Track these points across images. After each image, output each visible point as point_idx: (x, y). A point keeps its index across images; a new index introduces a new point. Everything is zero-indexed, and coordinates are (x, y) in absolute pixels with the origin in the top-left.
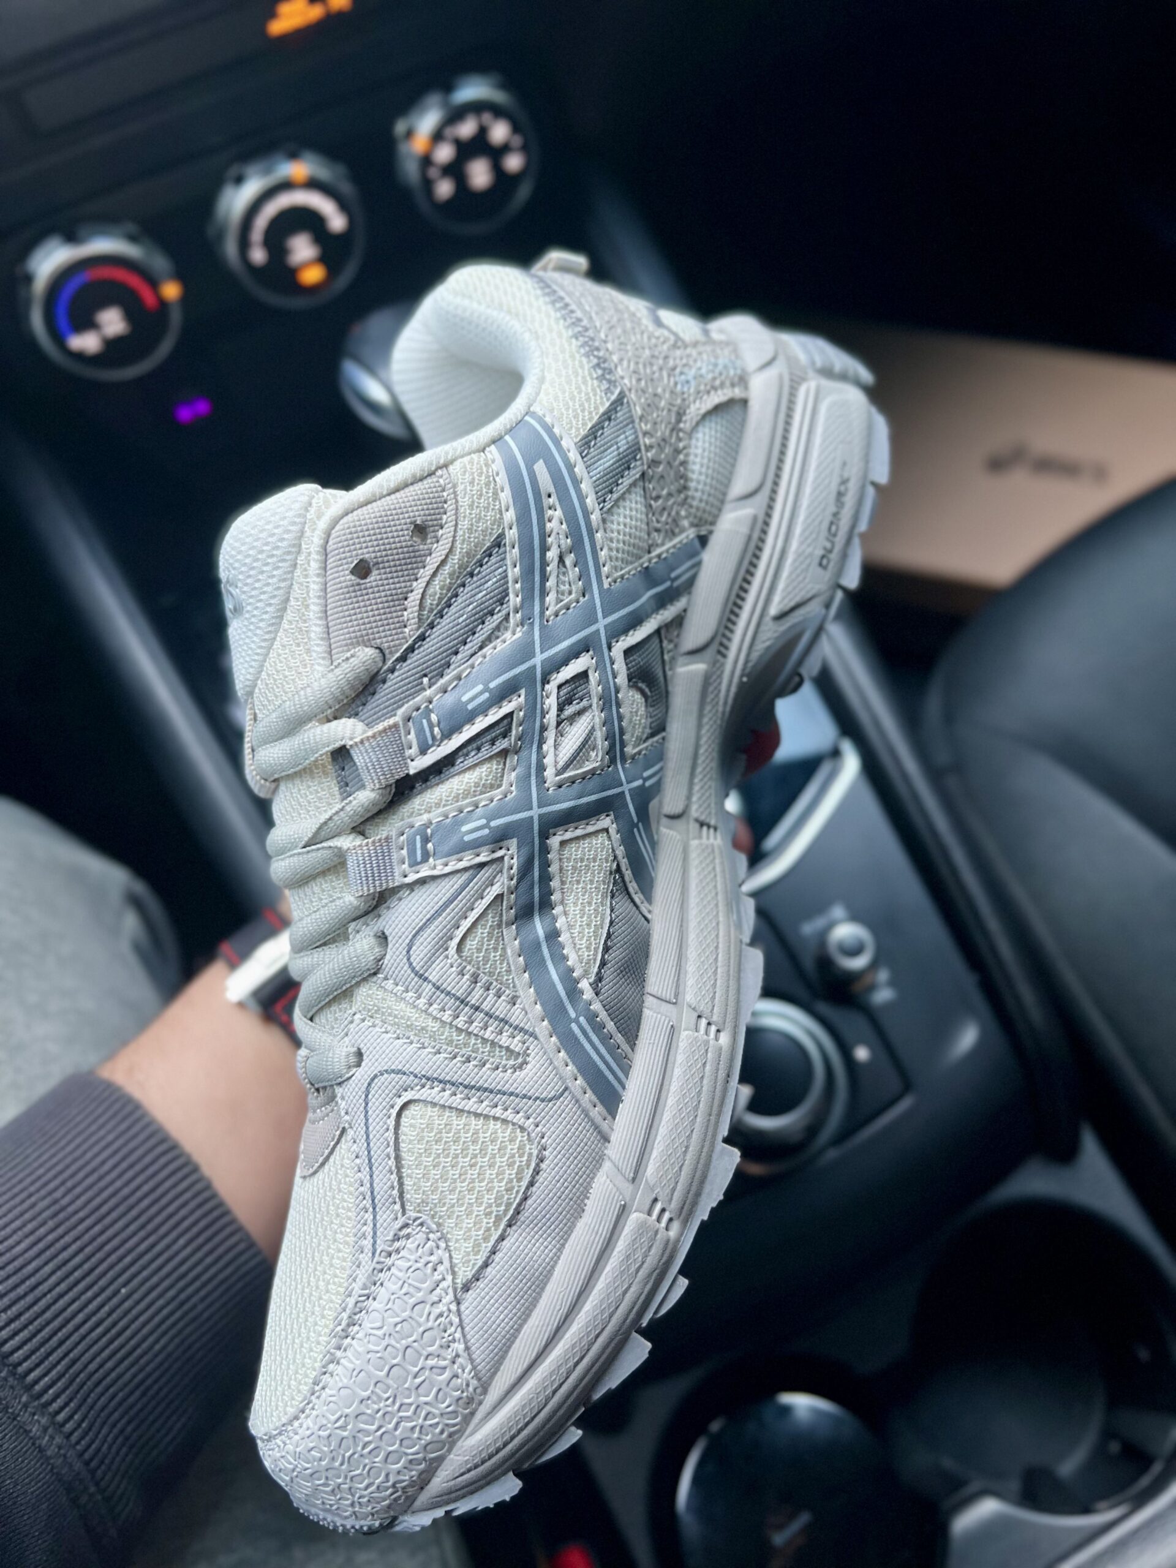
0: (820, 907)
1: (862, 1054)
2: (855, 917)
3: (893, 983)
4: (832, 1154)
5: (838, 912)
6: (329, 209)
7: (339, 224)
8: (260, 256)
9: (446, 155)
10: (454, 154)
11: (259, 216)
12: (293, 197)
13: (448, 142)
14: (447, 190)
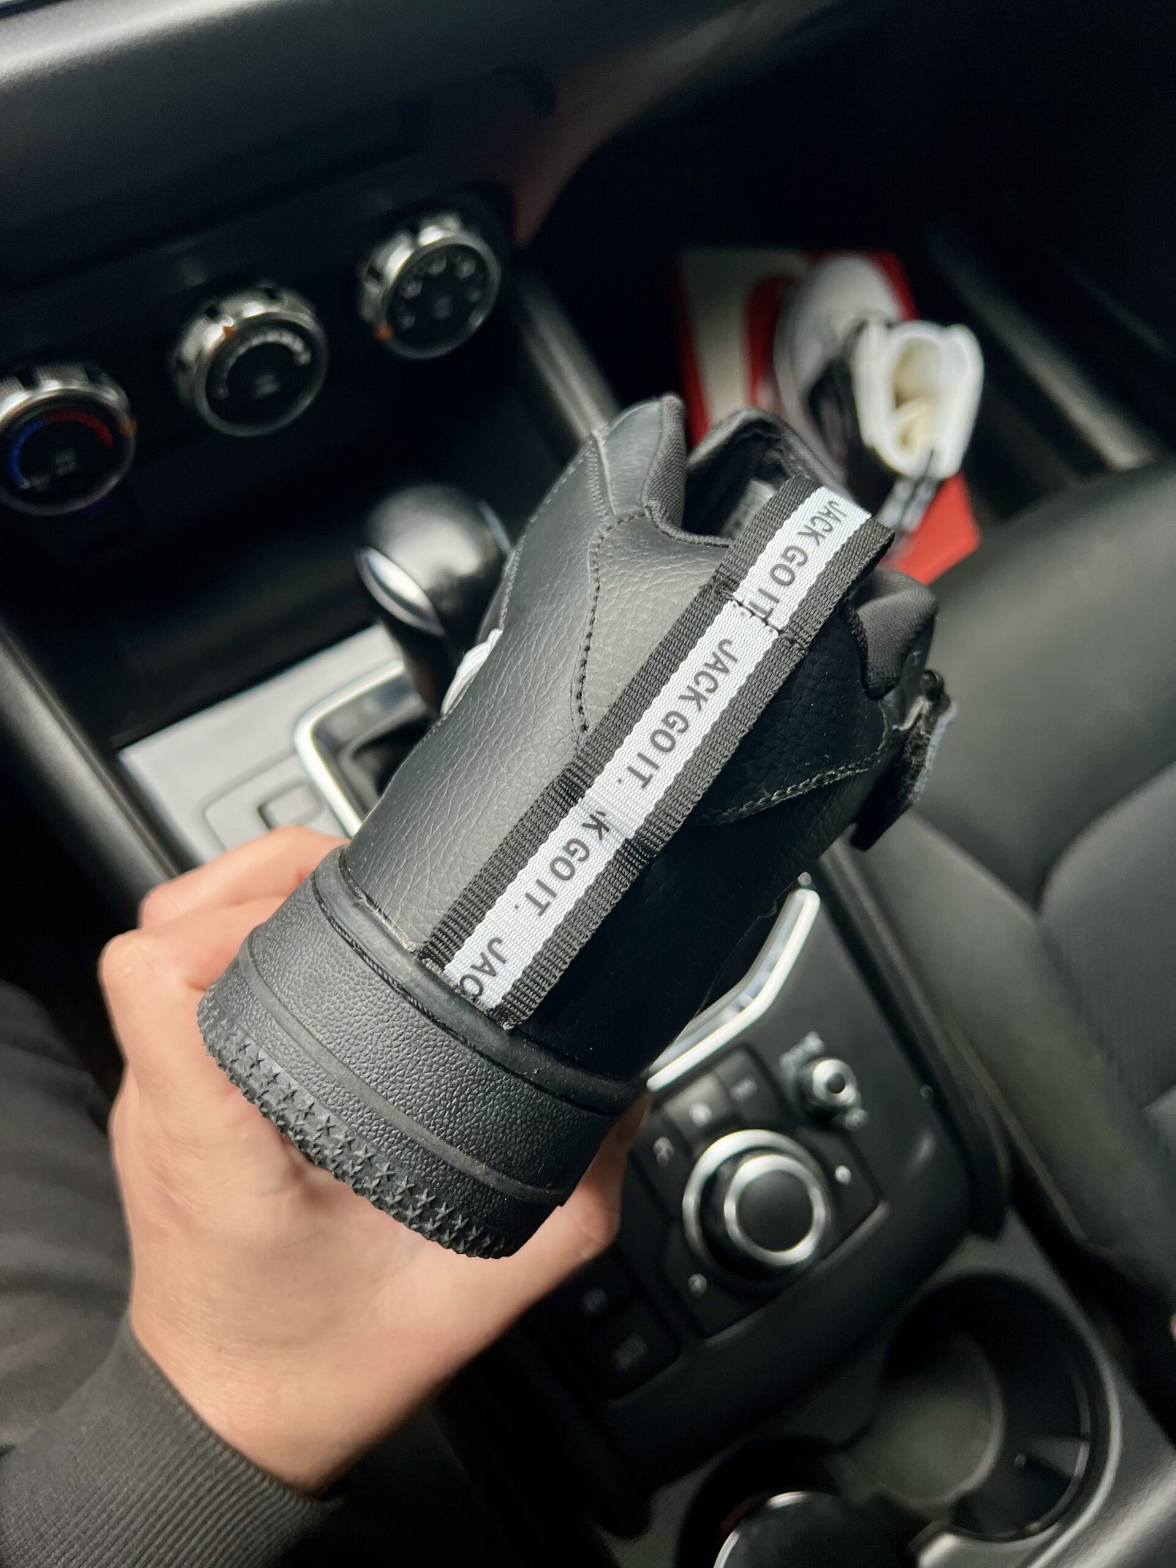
0: (796, 1040)
1: (842, 1173)
2: (830, 1050)
3: (863, 1103)
5: (813, 1043)
6: (297, 345)
7: (304, 358)
8: (222, 392)
9: (412, 290)
10: (419, 289)
11: (229, 355)
12: (265, 334)
13: (416, 278)
14: (408, 321)
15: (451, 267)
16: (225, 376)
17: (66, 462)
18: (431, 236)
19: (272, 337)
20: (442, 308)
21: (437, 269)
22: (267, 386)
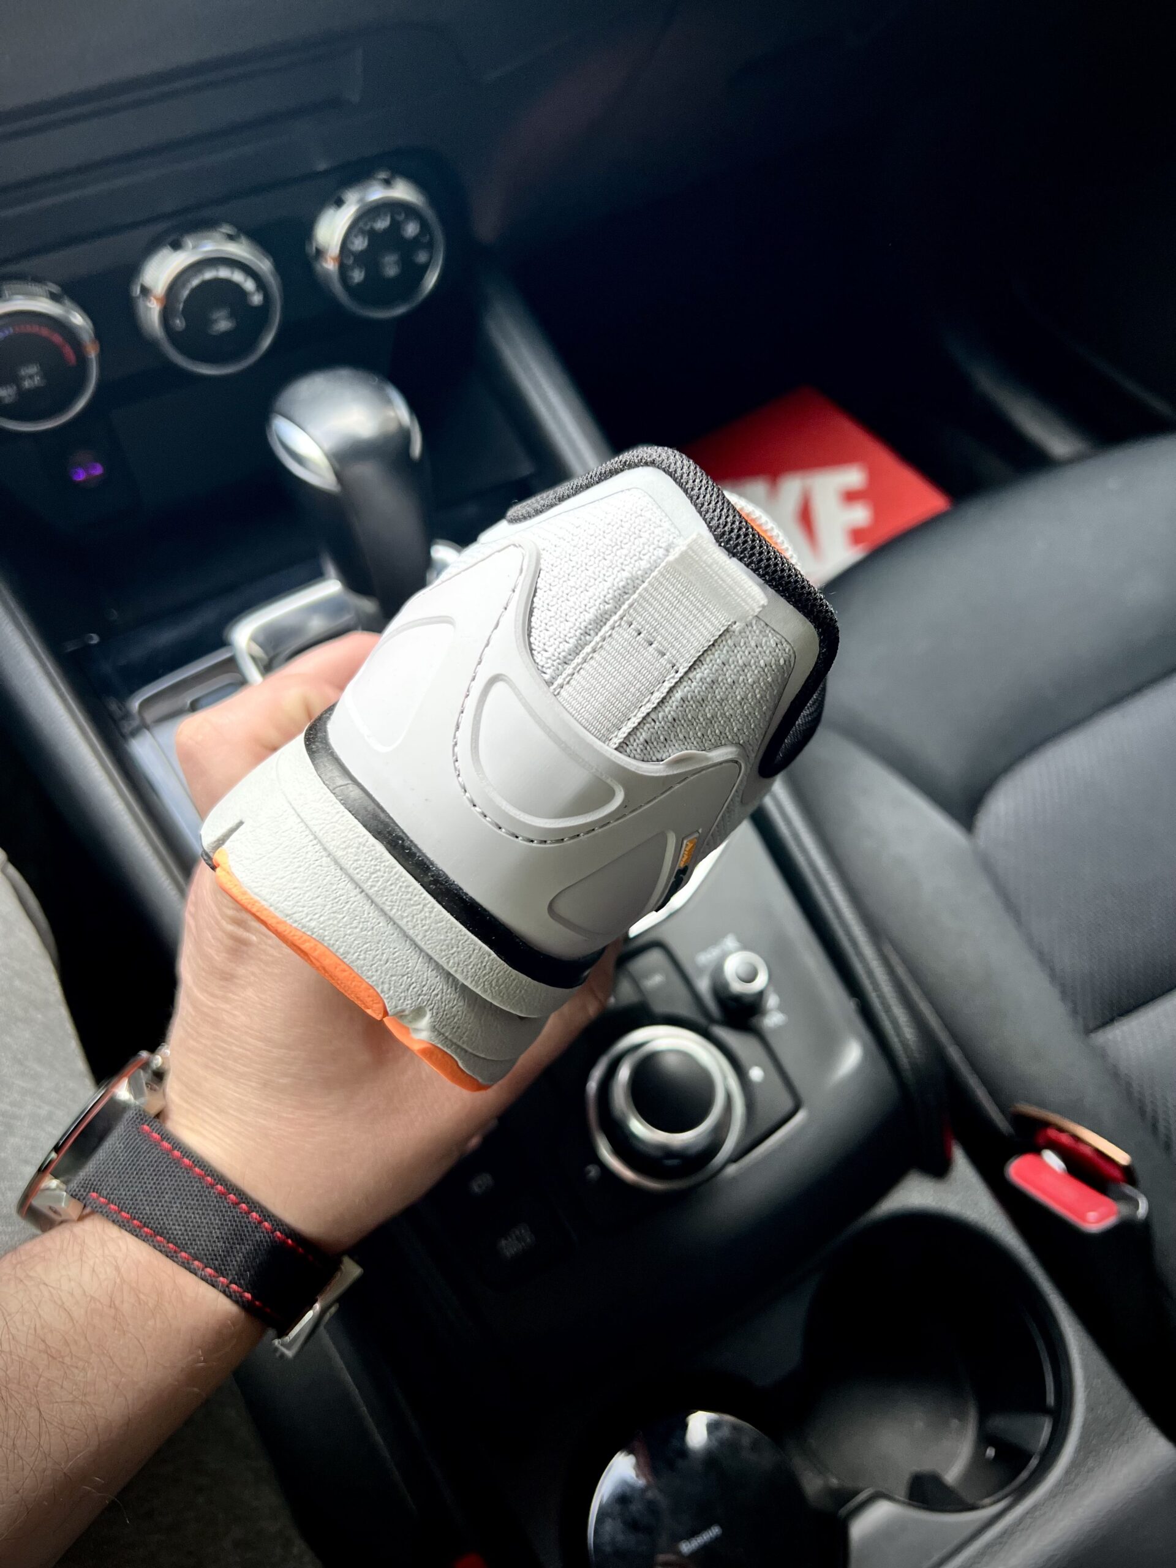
0: (715, 939)
1: (756, 1074)
2: (745, 946)
3: (781, 1008)
4: (732, 1169)
5: (730, 942)
6: (249, 285)
7: (257, 299)
8: (179, 323)
9: (360, 244)
10: (366, 243)
11: (184, 285)
12: (217, 270)
13: (362, 232)
14: (358, 276)
15: (396, 227)
16: (181, 306)
17: (32, 376)
18: (376, 193)
19: (224, 273)
20: (391, 267)
21: (382, 224)
22: (223, 324)
